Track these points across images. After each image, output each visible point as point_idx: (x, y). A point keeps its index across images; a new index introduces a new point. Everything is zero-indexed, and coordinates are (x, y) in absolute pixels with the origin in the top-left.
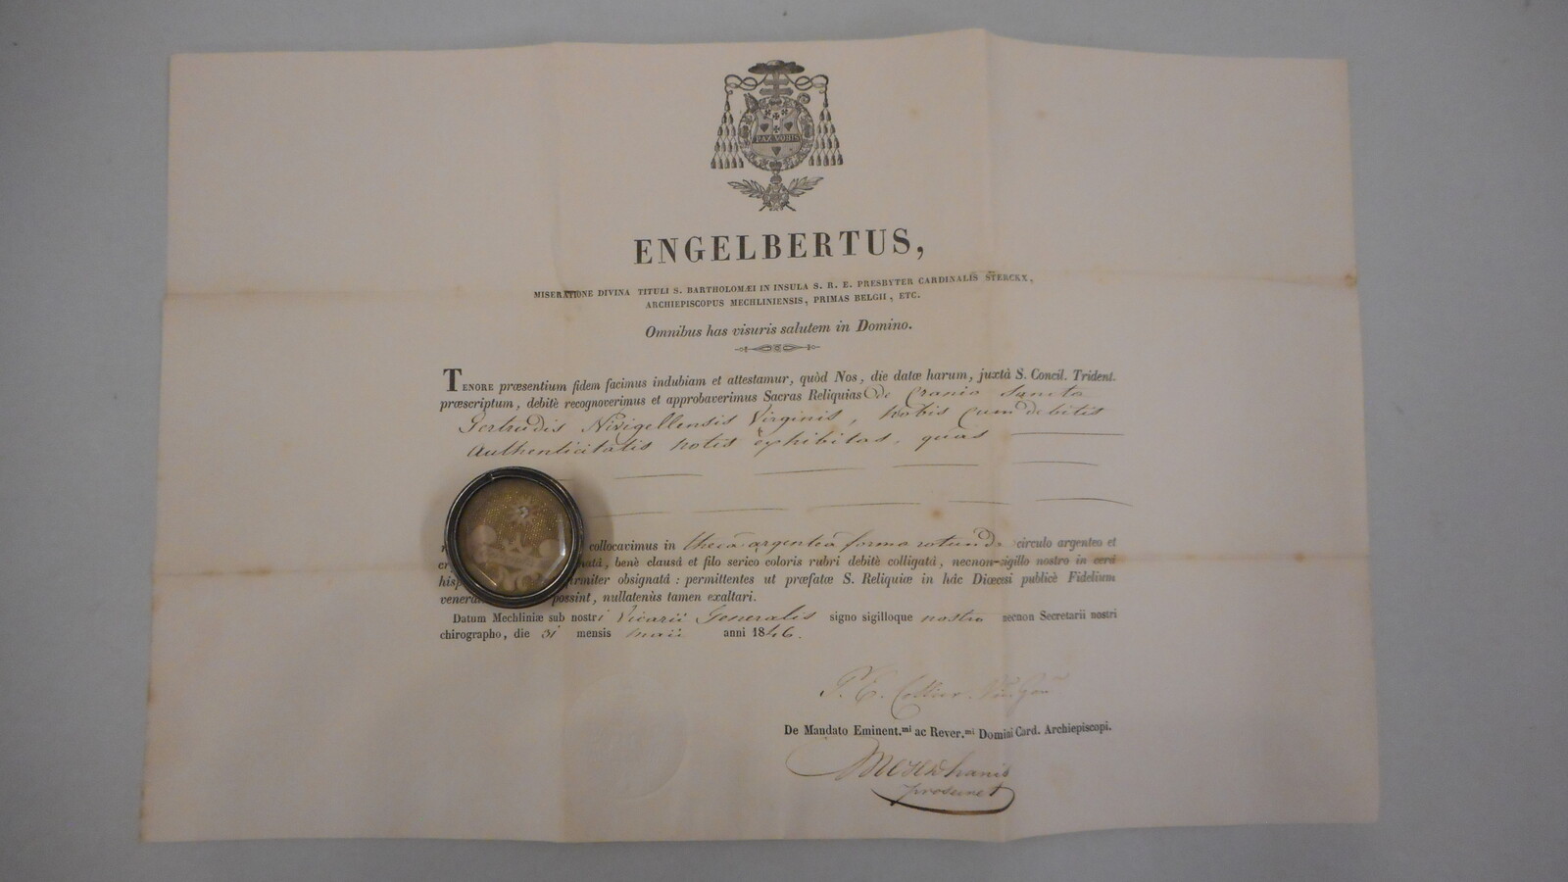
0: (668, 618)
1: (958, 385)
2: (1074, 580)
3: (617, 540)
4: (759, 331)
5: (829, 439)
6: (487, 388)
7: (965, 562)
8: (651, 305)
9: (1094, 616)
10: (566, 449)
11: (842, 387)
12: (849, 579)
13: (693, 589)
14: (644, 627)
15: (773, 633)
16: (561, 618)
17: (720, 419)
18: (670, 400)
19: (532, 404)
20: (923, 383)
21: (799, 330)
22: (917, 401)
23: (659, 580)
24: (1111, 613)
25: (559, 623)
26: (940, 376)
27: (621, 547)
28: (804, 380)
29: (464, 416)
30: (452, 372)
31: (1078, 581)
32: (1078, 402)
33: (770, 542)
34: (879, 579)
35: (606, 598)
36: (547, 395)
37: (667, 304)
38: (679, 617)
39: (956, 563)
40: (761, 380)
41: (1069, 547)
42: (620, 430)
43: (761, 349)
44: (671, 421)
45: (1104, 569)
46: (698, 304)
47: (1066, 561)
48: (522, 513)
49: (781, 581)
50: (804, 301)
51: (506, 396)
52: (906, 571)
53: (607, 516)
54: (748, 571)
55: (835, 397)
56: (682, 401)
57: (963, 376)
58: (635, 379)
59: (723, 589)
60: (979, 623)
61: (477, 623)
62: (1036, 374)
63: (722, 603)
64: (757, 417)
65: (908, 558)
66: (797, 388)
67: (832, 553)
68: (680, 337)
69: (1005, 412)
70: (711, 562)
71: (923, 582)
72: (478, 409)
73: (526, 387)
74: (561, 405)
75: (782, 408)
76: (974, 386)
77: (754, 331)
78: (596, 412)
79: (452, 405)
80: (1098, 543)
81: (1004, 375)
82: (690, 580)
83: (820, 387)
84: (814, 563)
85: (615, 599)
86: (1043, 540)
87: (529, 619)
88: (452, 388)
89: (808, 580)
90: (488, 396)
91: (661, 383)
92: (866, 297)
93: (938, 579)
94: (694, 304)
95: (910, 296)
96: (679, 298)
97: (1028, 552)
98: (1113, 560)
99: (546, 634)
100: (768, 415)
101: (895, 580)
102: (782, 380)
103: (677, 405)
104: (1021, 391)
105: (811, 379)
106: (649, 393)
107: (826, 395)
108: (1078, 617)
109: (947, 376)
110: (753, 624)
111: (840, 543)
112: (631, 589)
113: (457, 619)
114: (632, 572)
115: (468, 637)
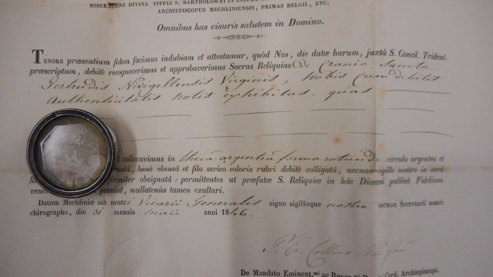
0: (170, 203)
1: (353, 59)
2: (420, 182)
3: (139, 155)
4: (227, 27)
5: (270, 93)
6: (60, 61)
7: (354, 171)
8: (161, 11)
9: (431, 203)
10: (109, 100)
11: (278, 61)
12: (281, 180)
13: (185, 185)
14: (155, 208)
15: (235, 212)
16: (104, 203)
17: (203, 81)
18: (172, 70)
19: (88, 72)
20: (331, 57)
21: (252, 25)
22: (327, 69)
23: (164, 180)
24: (440, 202)
25: (103, 206)
26: (341, 54)
27: (142, 160)
28: (255, 56)
29: (45, 79)
30: (38, 52)
31: (422, 183)
32: (425, 72)
33: (233, 157)
34: (301, 180)
35: (132, 191)
36: (97, 67)
37: (171, 11)
38: (176, 203)
39: (349, 171)
40: (228, 57)
41: (417, 161)
42: (142, 88)
43: (228, 37)
44: (173, 82)
45: (437, 175)
46: (190, 10)
47: (415, 170)
48: (78, 138)
49: (239, 181)
50: (255, 8)
51: (71, 67)
52: (317, 175)
53: (133, 141)
54: (219, 175)
55: (274, 67)
56: (179, 70)
57: (356, 53)
58: (150, 57)
59: (203, 185)
60: (364, 209)
61: (53, 205)
62: (402, 53)
63: (202, 194)
64: (225, 80)
65: (319, 168)
66: (250, 62)
67: (271, 164)
68: (178, 31)
69: (382, 77)
70: (197, 169)
71: (328, 183)
72: (54, 75)
73: (84, 62)
74: (106, 73)
75: (241, 74)
76: (363, 60)
77: (224, 27)
78: (127, 78)
79: (37, 72)
80: (433, 159)
81: (382, 53)
82: (184, 180)
83: (265, 61)
84: (260, 170)
85: (138, 191)
86: (402, 157)
87: (86, 203)
88: (37, 61)
89: (255, 181)
90: (60, 67)
91: (166, 59)
92: (295, 5)
93: (338, 181)
94: (187, 11)
95: (322, 3)
96: (177, 7)
97: (394, 165)
98: (442, 170)
99: (96, 212)
100: (232, 78)
101: (310, 181)
102: (241, 56)
103: (176, 73)
104: (392, 63)
105: (259, 56)
106: (159, 65)
107: (268, 66)
108: (422, 204)
109: (346, 54)
110: (222, 207)
111: (276, 158)
112: (148, 185)
113: (41, 203)
114: (148, 175)
115: (48, 214)
